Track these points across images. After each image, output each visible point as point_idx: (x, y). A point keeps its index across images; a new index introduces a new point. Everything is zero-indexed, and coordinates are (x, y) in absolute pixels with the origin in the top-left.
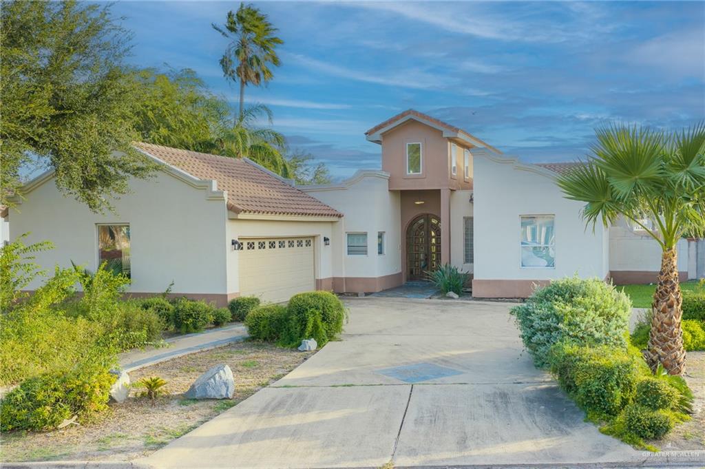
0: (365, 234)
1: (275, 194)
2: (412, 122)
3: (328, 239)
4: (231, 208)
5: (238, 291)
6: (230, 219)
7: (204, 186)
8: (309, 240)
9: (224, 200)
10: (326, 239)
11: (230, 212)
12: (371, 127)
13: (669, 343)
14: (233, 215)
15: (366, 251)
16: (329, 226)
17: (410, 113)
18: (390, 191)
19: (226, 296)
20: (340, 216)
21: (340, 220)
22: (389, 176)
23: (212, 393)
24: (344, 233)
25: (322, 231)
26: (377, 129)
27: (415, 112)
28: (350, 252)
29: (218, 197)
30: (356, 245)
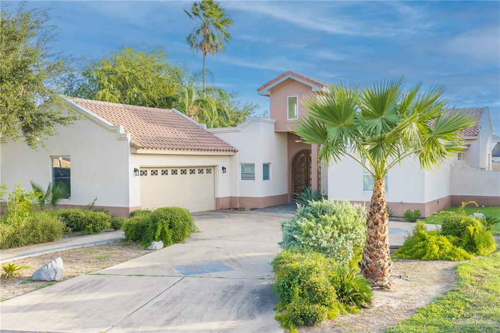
0: (253, 165)
1: (183, 135)
2: (290, 81)
3: (225, 169)
4: (133, 146)
5: (140, 205)
6: (132, 153)
7: (115, 130)
8: (210, 169)
9: (127, 140)
10: (223, 168)
11: (132, 148)
12: (261, 85)
13: (375, 253)
14: (134, 150)
15: (254, 177)
16: (228, 158)
17: (288, 74)
18: (275, 132)
19: (128, 208)
20: (235, 151)
21: (235, 154)
22: (275, 121)
23: (44, 277)
24: (238, 163)
25: (220, 163)
26: (265, 86)
27: (292, 74)
28: (243, 178)
29: (123, 138)
30: (247, 173)
